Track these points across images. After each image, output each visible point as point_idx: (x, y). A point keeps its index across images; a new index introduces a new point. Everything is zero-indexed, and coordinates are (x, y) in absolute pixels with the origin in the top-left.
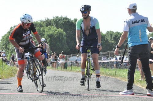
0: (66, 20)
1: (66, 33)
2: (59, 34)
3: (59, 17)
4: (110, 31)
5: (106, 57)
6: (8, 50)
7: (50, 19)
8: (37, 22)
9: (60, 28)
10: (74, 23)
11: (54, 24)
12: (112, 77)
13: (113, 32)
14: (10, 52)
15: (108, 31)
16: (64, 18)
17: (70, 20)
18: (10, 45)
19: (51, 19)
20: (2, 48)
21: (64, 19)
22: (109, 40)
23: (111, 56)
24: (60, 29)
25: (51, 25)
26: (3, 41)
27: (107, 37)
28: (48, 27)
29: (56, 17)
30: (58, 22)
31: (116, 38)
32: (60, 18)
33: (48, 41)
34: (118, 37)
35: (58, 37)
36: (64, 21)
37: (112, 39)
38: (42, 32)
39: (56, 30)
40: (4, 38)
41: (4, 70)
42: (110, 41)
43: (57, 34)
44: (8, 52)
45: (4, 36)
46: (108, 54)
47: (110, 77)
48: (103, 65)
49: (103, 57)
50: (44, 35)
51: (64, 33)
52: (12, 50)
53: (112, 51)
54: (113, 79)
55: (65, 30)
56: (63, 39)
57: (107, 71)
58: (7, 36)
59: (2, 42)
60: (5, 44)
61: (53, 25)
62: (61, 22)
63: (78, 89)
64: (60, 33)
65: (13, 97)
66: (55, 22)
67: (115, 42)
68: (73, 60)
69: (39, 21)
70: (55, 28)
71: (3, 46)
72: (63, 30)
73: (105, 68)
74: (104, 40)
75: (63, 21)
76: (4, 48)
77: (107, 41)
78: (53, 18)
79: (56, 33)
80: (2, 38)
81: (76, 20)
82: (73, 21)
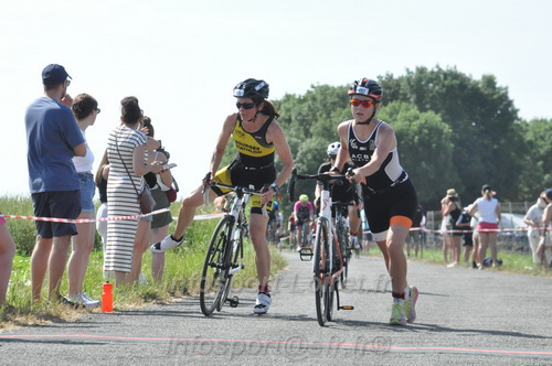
0: (455, 82)
1: (455, 127)
2: (426, 131)
3: (429, 69)
7: (395, 77)
9: (432, 108)
10: (482, 90)
11: (412, 93)
16: (445, 75)
17: (469, 80)
19: (401, 79)
21: (445, 78)
24: (430, 114)
25: (397, 99)
28: (390, 105)
29: (417, 69)
30: (425, 88)
32: (432, 72)
35: (425, 144)
36: (446, 83)
39: (417, 118)
43: (420, 132)
51: (447, 128)
55: (451, 116)
56: (440, 148)
61: (405, 99)
62: (437, 88)
64: (430, 129)
66: (412, 87)
70: (414, 111)
72: (442, 116)
75: (444, 86)
78: (405, 74)
79: (415, 125)
81: (490, 81)
82: (478, 83)
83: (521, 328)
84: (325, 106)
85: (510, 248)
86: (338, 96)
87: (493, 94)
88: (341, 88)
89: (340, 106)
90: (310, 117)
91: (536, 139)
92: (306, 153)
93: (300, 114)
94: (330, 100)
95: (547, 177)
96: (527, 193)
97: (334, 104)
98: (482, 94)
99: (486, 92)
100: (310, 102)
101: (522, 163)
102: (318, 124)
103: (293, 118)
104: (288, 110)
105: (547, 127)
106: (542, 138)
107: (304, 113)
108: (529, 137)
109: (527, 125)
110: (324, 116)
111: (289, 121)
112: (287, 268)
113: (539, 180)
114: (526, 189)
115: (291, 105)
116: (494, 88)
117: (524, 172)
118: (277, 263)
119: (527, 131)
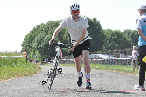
4: (128, 30)
5: (124, 55)
6: (31, 48)
8: (58, 21)
12: (130, 74)
13: (130, 30)
14: (33, 50)
15: (125, 30)
17: (90, 19)
18: (33, 44)
20: (25, 46)
22: (126, 38)
23: (128, 54)
26: (26, 39)
27: (125, 35)
31: (133, 36)
33: (68, 40)
34: (135, 35)
37: (130, 37)
38: (63, 31)
40: (27, 37)
41: (28, 67)
42: (128, 39)
44: (31, 50)
45: (27, 35)
46: (126, 52)
47: (129, 74)
48: (121, 63)
49: (121, 55)
50: (65, 33)
52: (35, 48)
53: (130, 49)
54: (131, 76)
57: (125, 68)
58: (30, 35)
59: (25, 41)
60: (28, 43)
63: (98, 85)
65: (37, 93)
67: (133, 40)
68: (92, 58)
69: (60, 21)
71: (27, 45)
73: (123, 65)
74: (122, 38)
76: (27, 47)
77: (125, 38)
80: (25, 37)
81: (95, 19)
82: (92, 20)
83: (103, 84)
84: (52, 26)
85: (101, 63)
86: (55, 24)
87: (96, 23)
88: (56, 21)
89: (56, 26)
90: (48, 29)
91: (107, 34)
92: (47, 39)
93: (45, 29)
94: (53, 25)
95: (110, 44)
96: (105, 49)
97: (54, 26)
98: (93, 23)
99: (94, 22)
100: (48, 25)
101: (104, 41)
102: (50, 31)
103: (43, 30)
104: (42, 28)
105: (110, 31)
106: (109, 34)
107: (46, 28)
108: (105, 34)
109: (105, 31)
110: (51, 29)
111: (42, 30)
112: (42, 70)
113: (108, 45)
114: (105, 48)
115: (43, 26)
116: (96, 21)
117: (104, 43)
118: (39, 69)
119: (105, 32)
